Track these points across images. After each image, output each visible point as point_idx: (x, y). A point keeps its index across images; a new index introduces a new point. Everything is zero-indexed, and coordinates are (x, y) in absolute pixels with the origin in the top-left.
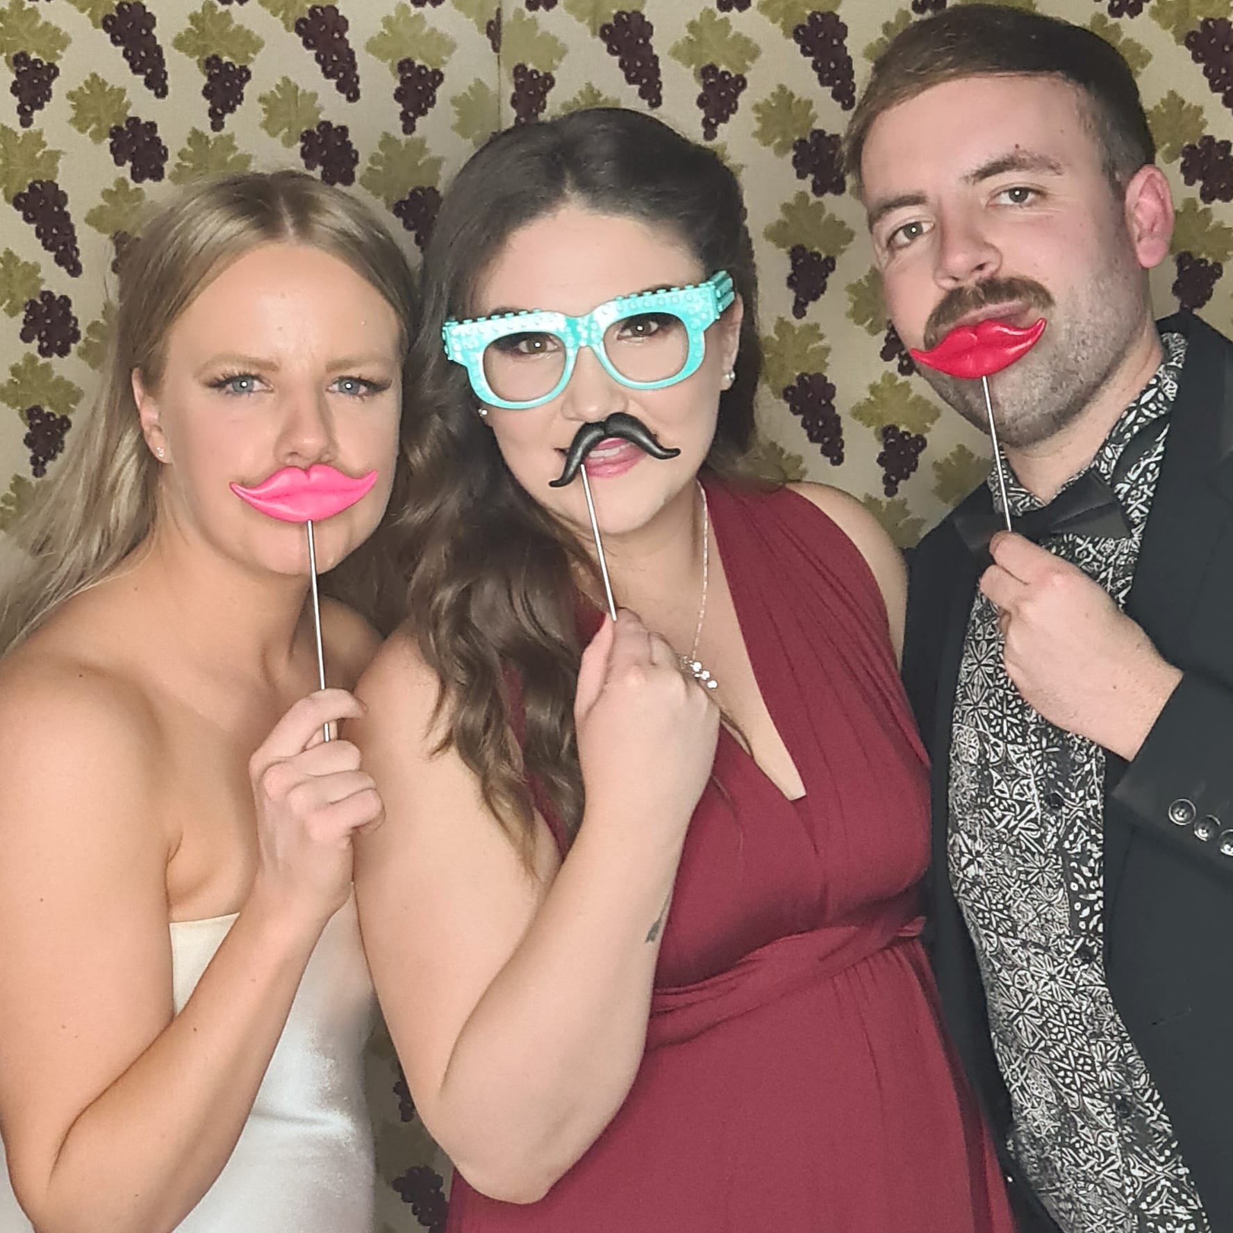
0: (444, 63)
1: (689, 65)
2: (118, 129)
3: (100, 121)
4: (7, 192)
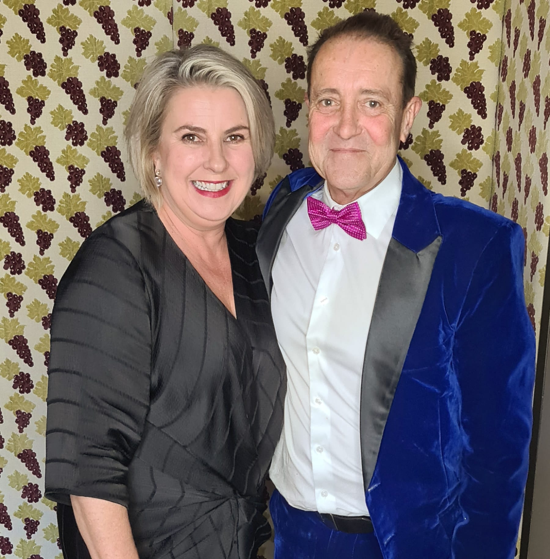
0: (152, 29)
1: (245, 29)
2: (27, 56)
3: (20, 52)
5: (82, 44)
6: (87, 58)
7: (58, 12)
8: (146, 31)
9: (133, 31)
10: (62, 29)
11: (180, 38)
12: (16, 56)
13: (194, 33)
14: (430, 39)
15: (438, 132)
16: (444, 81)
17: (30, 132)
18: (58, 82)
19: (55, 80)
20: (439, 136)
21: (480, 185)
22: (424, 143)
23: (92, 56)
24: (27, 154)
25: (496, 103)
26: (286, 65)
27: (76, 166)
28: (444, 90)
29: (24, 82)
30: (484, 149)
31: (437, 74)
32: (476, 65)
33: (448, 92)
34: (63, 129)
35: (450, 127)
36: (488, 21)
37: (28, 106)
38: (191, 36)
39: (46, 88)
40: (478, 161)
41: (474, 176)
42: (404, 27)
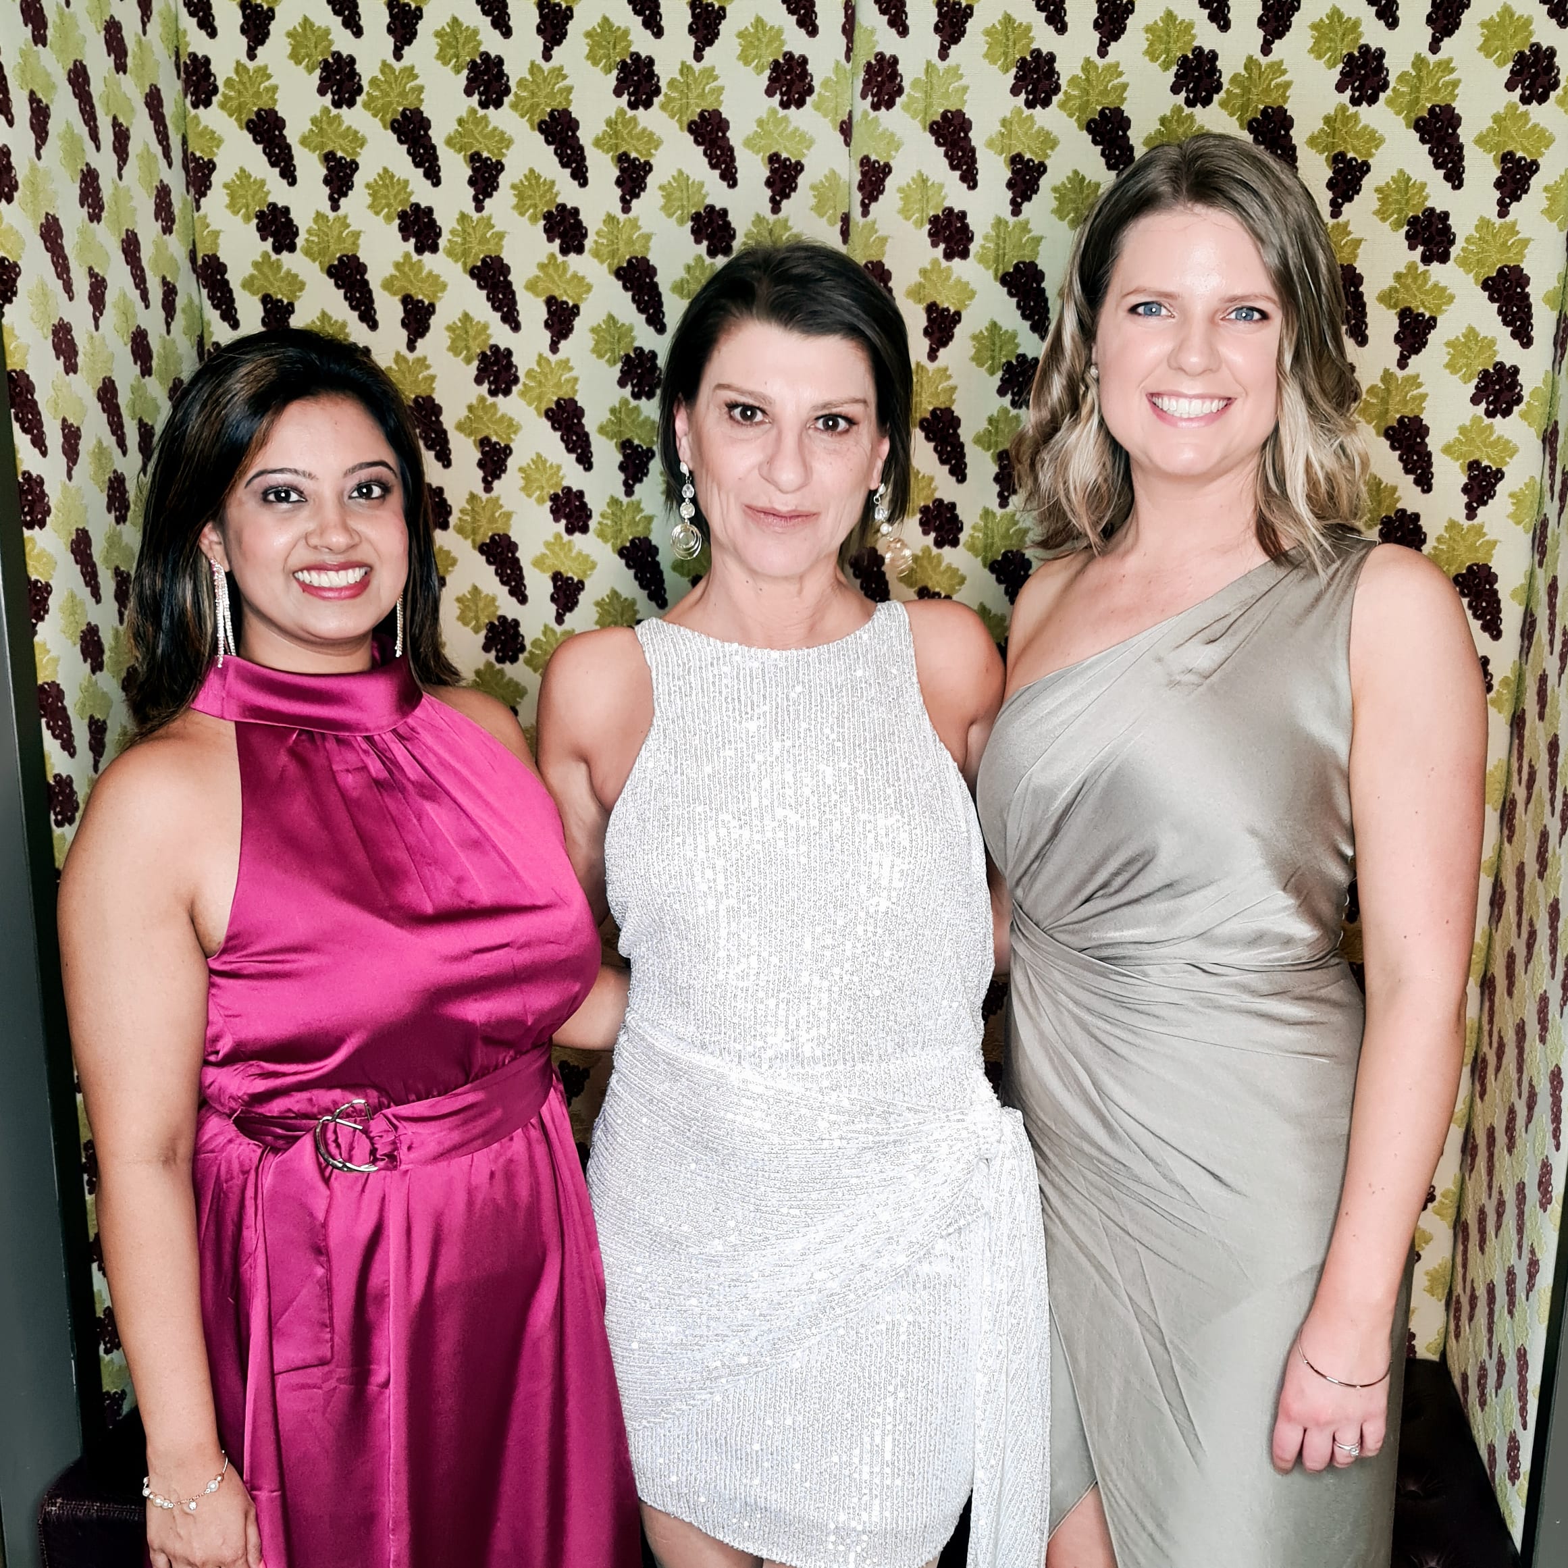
0: (804, 155)
1: (1001, 154)
2: (550, 213)
4: (465, 264)
5: (662, 188)
6: (670, 215)
7: (616, 123)
8: (793, 161)
9: (766, 161)
10: (623, 159)
11: (864, 174)
12: (528, 214)
13: (892, 163)
14: (1408, 171)
15: (1418, 376)
16: (1435, 264)
17: (548, 370)
18: (610, 266)
19: (602, 262)
20: (1420, 385)
21: (1512, 495)
22: (1384, 401)
23: (679, 212)
24: (539, 414)
25: (1555, 314)
27: (636, 442)
28: (1436, 285)
29: (541, 266)
30: (1523, 416)
31: (1420, 249)
32: (1512, 229)
33: (1444, 289)
34: (615, 363)
35: (1447, 366)
36: (1543, 131)
38: (886, 170)
39: (583, 278)
40: (1508, 442)
41: (1499, 475)
42: (1349, 147)
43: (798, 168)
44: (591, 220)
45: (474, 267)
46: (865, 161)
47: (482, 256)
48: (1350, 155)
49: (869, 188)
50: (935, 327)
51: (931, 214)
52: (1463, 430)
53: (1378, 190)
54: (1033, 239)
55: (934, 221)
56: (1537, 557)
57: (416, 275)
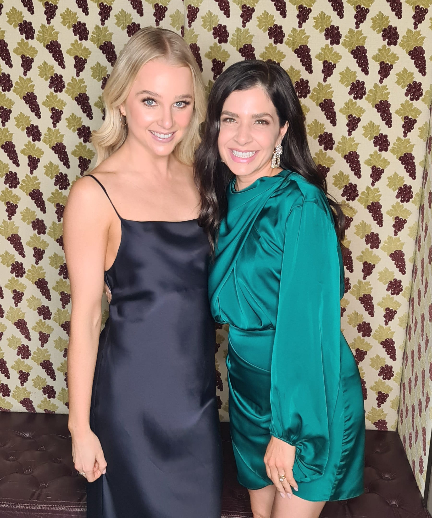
0: (167, 4)
1: (238, 5)
2: (75, 25)
3: (70, 22)
4: (44, 44)
5: (115, 16)
6: (119, 26)
8: (163, 6)
9: (154, 6)
10: (101, 5)
11: (189, 11)
12: (67, 25)
13: (199, 8)
14: (382, 12)
15: (386, 86)
16: (392, 46)
17: (75, 83)
18: (97, 45)
19: (94, 44)
20: (387, 89)
21: (419, 128)
22: (375, 95)
23: (123, 25)
24: (73, 99)
26: (269, 33)
28: (393, 53)
29: (72, 45)
30: (423, 100)
31: (387, 40)
32: (419, 33)
33: (396, 54)
34: (100, 81)
35: (396, 82)
37: (74, 63)
38: (197, 10)
39: (88, 49)
40: (418, 109)
41: (415, 121)
42: (362, 3)
43: (166, 9)
44: (90, 28)
45: (48, 45)
46: (189, 7)
47: (50, 41)
48: (362, 6)
49: (191, 17)
50: (216, 68)
51: (214, 26)
52: (402, 105)
53: (372, 19)
54: (250, 35)
55: (215, 29)
56: (428, 150)
57: (26, 48)
